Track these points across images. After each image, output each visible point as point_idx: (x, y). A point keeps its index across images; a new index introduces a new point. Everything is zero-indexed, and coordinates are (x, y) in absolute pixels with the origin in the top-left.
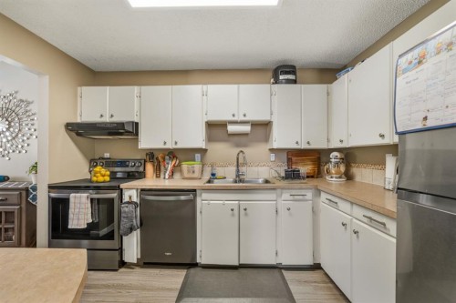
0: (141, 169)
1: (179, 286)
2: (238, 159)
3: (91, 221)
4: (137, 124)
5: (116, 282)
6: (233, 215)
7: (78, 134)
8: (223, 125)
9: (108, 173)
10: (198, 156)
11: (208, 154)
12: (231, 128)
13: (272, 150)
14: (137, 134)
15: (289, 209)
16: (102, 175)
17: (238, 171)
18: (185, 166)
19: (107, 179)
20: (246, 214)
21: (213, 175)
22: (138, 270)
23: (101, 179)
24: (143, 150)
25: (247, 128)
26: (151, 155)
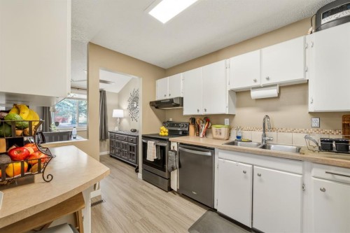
0: (187, 129)
1: (196, 220)
2: (264, 124)
3: (156, 158)
4: (182, 98)
5: (164, 198)
6: (246, 177)
7: (157, 108)
8: (246, 92)
9: (167, 131)
10: (227, 121)
11: (236, 119)
12: (255, 94)
13: (314, 114)
14: (182, 106)
15: (323, 190)
16: (164, 131)
17: (265, 136)
18: (214, 128)
19: (167, 134)
20: (261, 181)
21: (238, 137)
22: (177, 197)
23: (163, 134)
24: (187, 116)
25: (273, 92)
26: (193, 120)
